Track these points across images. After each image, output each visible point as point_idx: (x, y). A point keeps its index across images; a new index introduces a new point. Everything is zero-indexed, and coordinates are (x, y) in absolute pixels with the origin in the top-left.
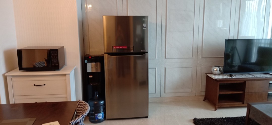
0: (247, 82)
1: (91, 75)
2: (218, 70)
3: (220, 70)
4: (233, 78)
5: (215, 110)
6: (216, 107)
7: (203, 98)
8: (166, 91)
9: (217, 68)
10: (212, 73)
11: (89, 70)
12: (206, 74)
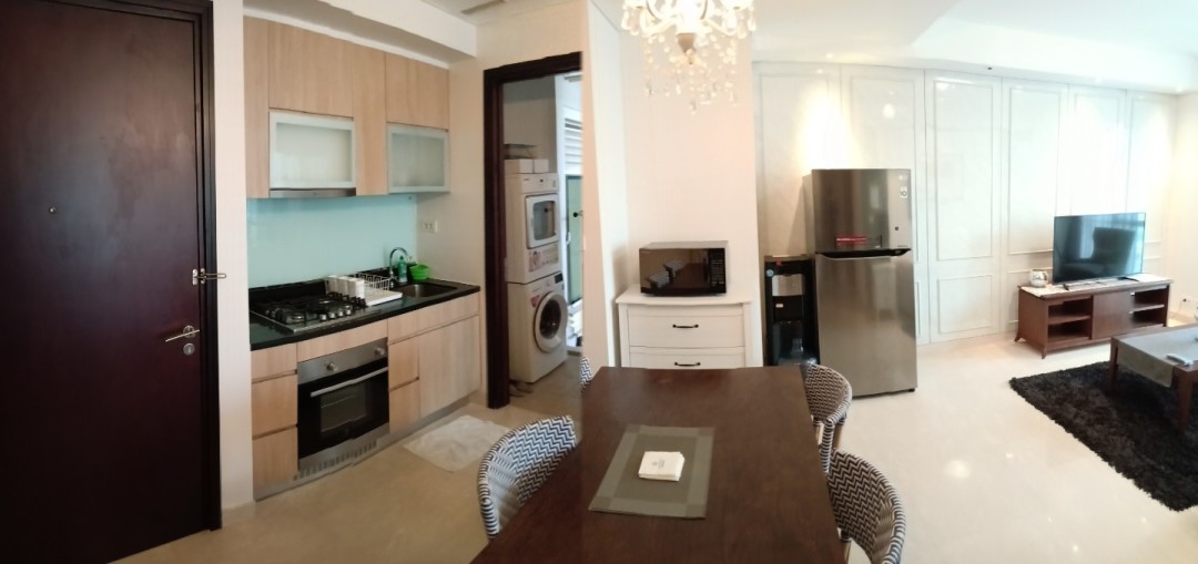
0: (1095, 298)
1: (780, 303)
2: (1042, 277)
3: (1045, 279)
4: (1071, 290)
5: (1043, 357)
6: (1045, 350)
7: (1014, 336)
8: (943, 330)
9: (1041, 274)
10: (1030, 285)
11: (776, 293)
12: (1019, 287)
